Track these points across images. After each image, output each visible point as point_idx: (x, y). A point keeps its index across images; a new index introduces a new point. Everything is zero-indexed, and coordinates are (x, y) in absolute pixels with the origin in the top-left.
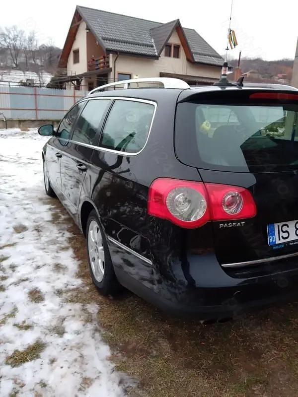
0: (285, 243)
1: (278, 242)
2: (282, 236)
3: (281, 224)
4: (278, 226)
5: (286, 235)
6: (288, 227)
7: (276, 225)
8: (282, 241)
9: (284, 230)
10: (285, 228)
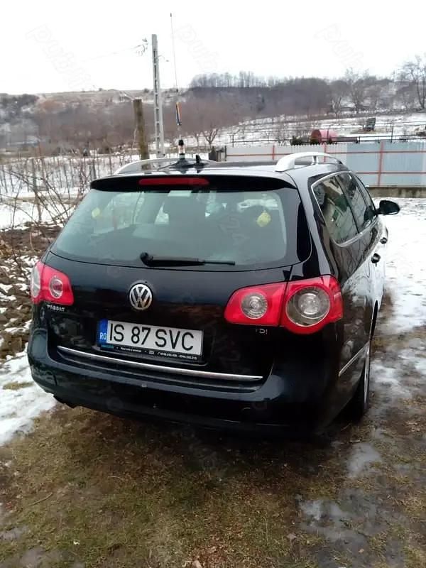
0: (116, 346)
1: (108, 341)
2: (115, 338)
3: (115, 323)
4: (112, 325)
5: (119, 337)
6: (123, 329)
7: (110, 323)
8: (114, 342)
9: (118, 330)
10: (119, 329)
